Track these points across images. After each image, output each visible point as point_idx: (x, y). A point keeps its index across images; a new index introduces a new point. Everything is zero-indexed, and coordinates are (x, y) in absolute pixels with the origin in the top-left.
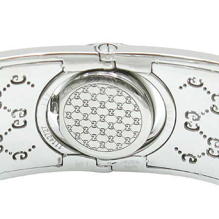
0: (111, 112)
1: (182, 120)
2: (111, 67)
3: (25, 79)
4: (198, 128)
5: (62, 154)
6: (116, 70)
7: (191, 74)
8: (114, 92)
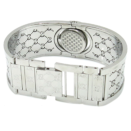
0: (74, 41)
1: (94, 45)
2: (75, 28)
3: (51, 29)
4: (98, 48)
5: (62, 51)
6: (76, 29)
7: (97, 32)
8: (75, 35)
